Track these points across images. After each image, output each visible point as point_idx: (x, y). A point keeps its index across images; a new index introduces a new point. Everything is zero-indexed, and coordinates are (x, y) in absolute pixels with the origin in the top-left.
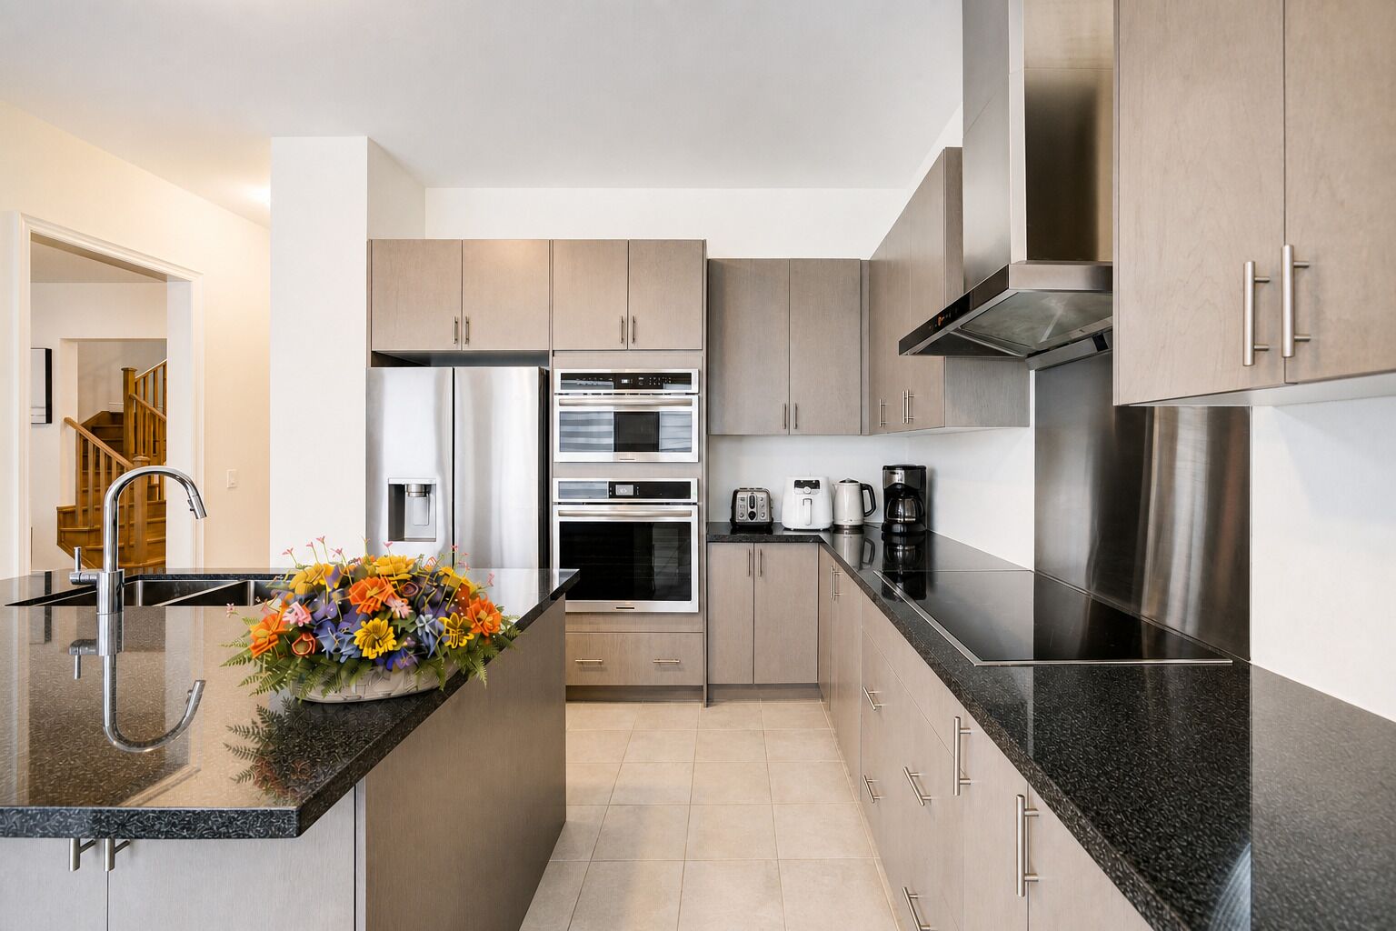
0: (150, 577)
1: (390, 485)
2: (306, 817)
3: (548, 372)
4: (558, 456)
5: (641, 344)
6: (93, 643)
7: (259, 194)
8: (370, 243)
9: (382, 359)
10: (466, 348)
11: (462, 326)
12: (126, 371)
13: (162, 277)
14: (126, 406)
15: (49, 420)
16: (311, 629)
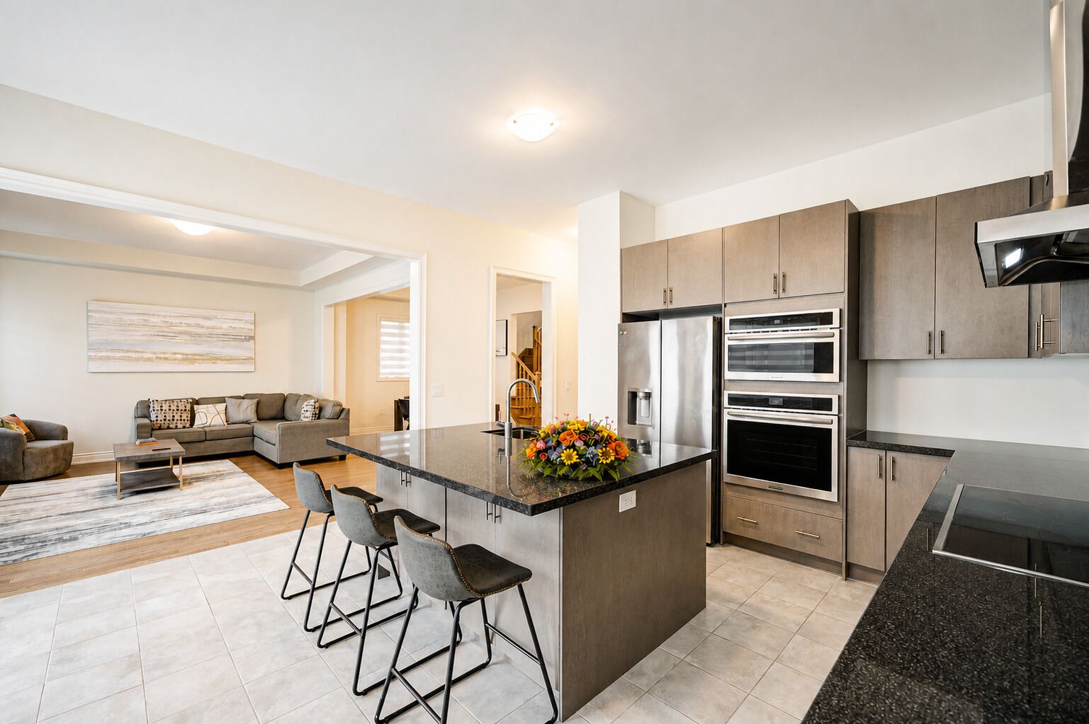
0: (526, 429)
1: (629, 392)
2: (536, 510)
3: (721, 318)
4: (728, 375)
5: (790, 293)
6: (504, 450)
7: (574, 231)
8: (621, 250)
9: (629, 318)
10: (671, 307)
11: (668, 293)
12: (534, 327)
13: (540, 282)
14: (534, 346)
15: (507, 354)
16: (546, 450)
